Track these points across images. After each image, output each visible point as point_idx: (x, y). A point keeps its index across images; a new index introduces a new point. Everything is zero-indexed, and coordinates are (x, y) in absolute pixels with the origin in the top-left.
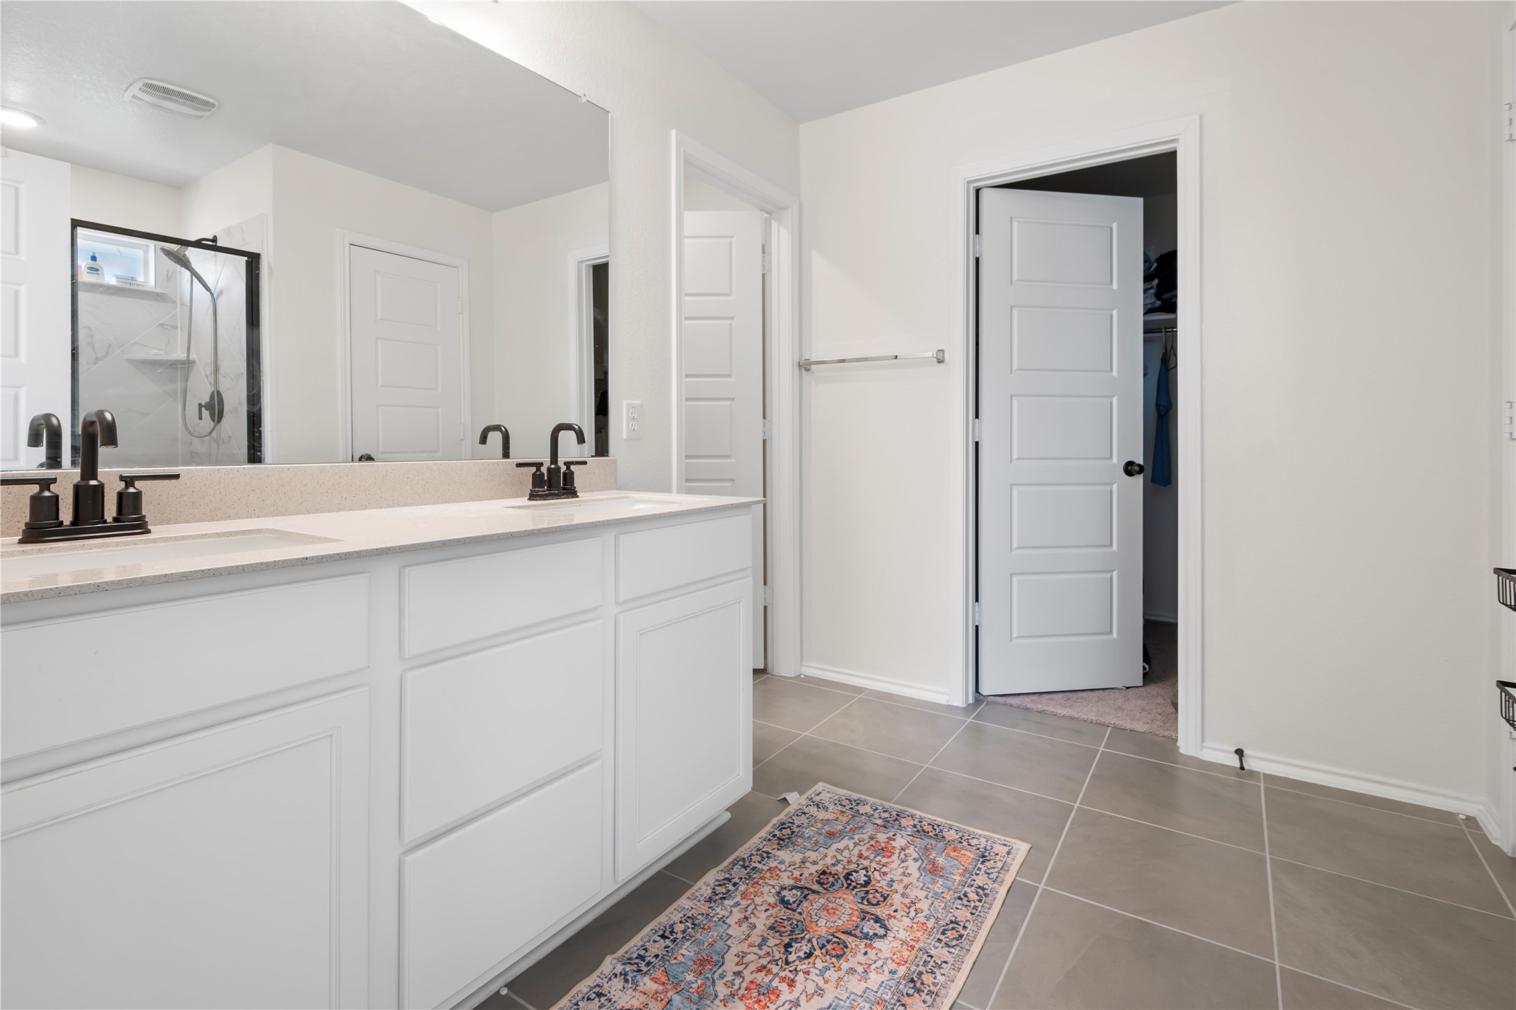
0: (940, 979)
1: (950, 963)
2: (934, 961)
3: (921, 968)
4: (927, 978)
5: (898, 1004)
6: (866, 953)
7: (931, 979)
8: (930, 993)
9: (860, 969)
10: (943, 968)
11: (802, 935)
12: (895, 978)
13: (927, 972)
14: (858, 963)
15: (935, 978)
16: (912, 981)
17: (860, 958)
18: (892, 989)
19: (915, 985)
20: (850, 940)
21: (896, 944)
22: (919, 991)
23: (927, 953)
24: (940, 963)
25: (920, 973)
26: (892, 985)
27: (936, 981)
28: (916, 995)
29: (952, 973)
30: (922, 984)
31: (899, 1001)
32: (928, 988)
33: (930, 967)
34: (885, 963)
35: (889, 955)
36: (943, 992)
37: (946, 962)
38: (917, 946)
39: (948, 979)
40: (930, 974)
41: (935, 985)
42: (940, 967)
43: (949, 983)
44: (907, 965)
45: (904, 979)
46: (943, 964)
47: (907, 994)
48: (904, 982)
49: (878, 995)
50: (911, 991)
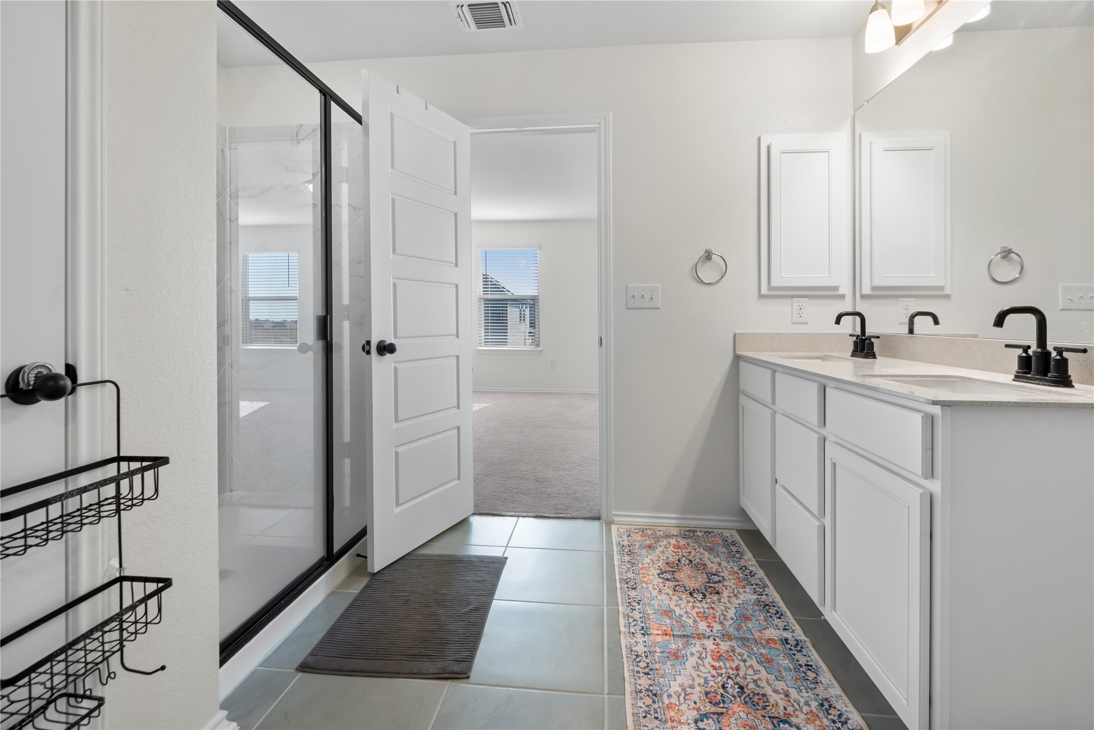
0: (640, 704)
1: (641, 718)
2: (651, 715)
3: (656, 706)
4: (648, 701)
5: (653, 678)
6: (695, 703)
7: (646, 702)
8: (641, 692)
9: (689, 690)
10: (643, 712)
11: (742, 698)
12: (666, 693)
13: (651, 705)
14: (693, 694)
15: (644, 703)
16: (655, 695)
17: (695, 697)
18: (662, 685)
19: (652, 692)
20: (712, 709)
21: (683, 719)
22: (647, 690)
23: (660, 720)
24: (648, 715)
25: (654, 702)
26: (663, 688)
27: (642, 701)
28: (647, 687)
29: (636, 711)
30: (648, 696)
31: (653, 680)
32: (643, 694)
33: (652, 709)
34: (679, 700)
35: (681, 708)
36: (634, 695)
37: (644, 717)
38: (670, 723)
39: (636, 705)
40: (648, 704)
41: (641, 698)
42: (646, 712)
43: (634, 702)
44: (665, 705)
45: (660, 694)
46: (645, 715)
47: (652, 686)
48: (659, 692)
49: (667, 679)
50: (651, 688)
